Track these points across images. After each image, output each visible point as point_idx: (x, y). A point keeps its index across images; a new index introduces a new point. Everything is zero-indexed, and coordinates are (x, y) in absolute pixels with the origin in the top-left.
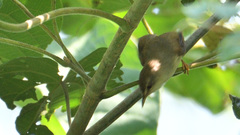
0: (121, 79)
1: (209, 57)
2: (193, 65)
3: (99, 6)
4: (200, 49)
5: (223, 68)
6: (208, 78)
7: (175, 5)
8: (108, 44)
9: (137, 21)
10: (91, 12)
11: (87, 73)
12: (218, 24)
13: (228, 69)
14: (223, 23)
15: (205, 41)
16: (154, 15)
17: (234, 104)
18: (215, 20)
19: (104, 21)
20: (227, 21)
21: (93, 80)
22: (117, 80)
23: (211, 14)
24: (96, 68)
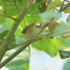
0: (15, 43)
1: (50, 34)
2: (44, 37)
3: (6, 13)
5: (56, 38)
7: (37, 13)
8: (10, 28)
9: (21, 19)
10: (3, 16)
11: (1, 40)
13: (58, 39)
16: (28, 17)
17: (60, 53)
18: (53, 19)
19: (8, 19)
20: (58, 19)
21: (4, 43)
22: (13, 43)
23: (51, 17)
24: (5, 38)
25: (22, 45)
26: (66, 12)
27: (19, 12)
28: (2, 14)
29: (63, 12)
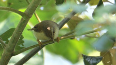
0: (23, 45)
2: (62, 38)
3: (11, 6)
4: (65, 29)
5: (78, 39)
7: (52, 5)
8: (16, 26)
9: (32, 14)
10: (6, 9)
11: (4, 42)
12: (76, 15)
13: (81, 40)
14: (78, 15)
15: (68, 25)
16: (41, 11)
17: (84, 59)
18: (74, 13)
20: (81, 13)
21: (8, 46)
22: (21, 46)
23: (71, 10)
24: (9, 39)
25: (32, 49)
27: (29, 4)
28: (6, 6)
29: (87, 4)
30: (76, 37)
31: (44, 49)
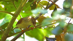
1: (39, 25)
2: (34, 28)
3: (7, 10)
5: (43, 28)
6: (39, 31)
7: (29, 10)
8: (9, 21)
10: (4, 12)
11: (3, 30)
13: (45, 29)
17: (46, 39)
18: (41, 14)
19: (8, 14)
21: (5, 32)
22: (12, 32)
23: (40, 13)
24: (6, 28)
25: (18, 34)
26: (50, 9)
27: (16, 9)
28: (4, 10)
30: (42, 28)
31: (25, 34)
